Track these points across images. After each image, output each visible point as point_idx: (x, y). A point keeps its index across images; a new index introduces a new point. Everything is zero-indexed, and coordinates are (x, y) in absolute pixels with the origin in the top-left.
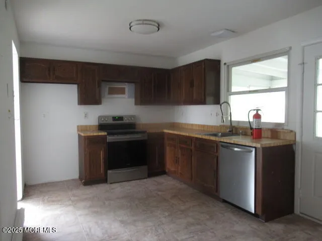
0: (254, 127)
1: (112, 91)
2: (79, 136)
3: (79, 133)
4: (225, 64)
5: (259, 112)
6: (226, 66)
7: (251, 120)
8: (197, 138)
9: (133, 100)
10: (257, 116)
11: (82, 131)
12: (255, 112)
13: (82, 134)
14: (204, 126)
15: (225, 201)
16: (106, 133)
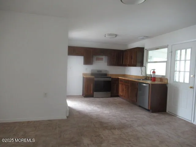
0: (152, 77)
1: (98, 59)
2: (83, 77)
3: (84, 76)
4: (146, 49)
5: (155, 71)
6: (146, 50)
7: (152, 74)
8: (131, 81)
9: (106, 64)
10: (154, 72)
11: (84, 75)
12: (153, 71)
13: (85, 77)
14: (137, 76)
15: (140, 106)
16: (94, 77)
